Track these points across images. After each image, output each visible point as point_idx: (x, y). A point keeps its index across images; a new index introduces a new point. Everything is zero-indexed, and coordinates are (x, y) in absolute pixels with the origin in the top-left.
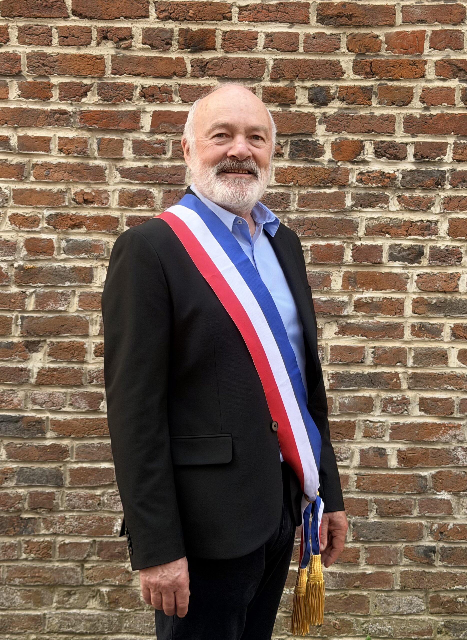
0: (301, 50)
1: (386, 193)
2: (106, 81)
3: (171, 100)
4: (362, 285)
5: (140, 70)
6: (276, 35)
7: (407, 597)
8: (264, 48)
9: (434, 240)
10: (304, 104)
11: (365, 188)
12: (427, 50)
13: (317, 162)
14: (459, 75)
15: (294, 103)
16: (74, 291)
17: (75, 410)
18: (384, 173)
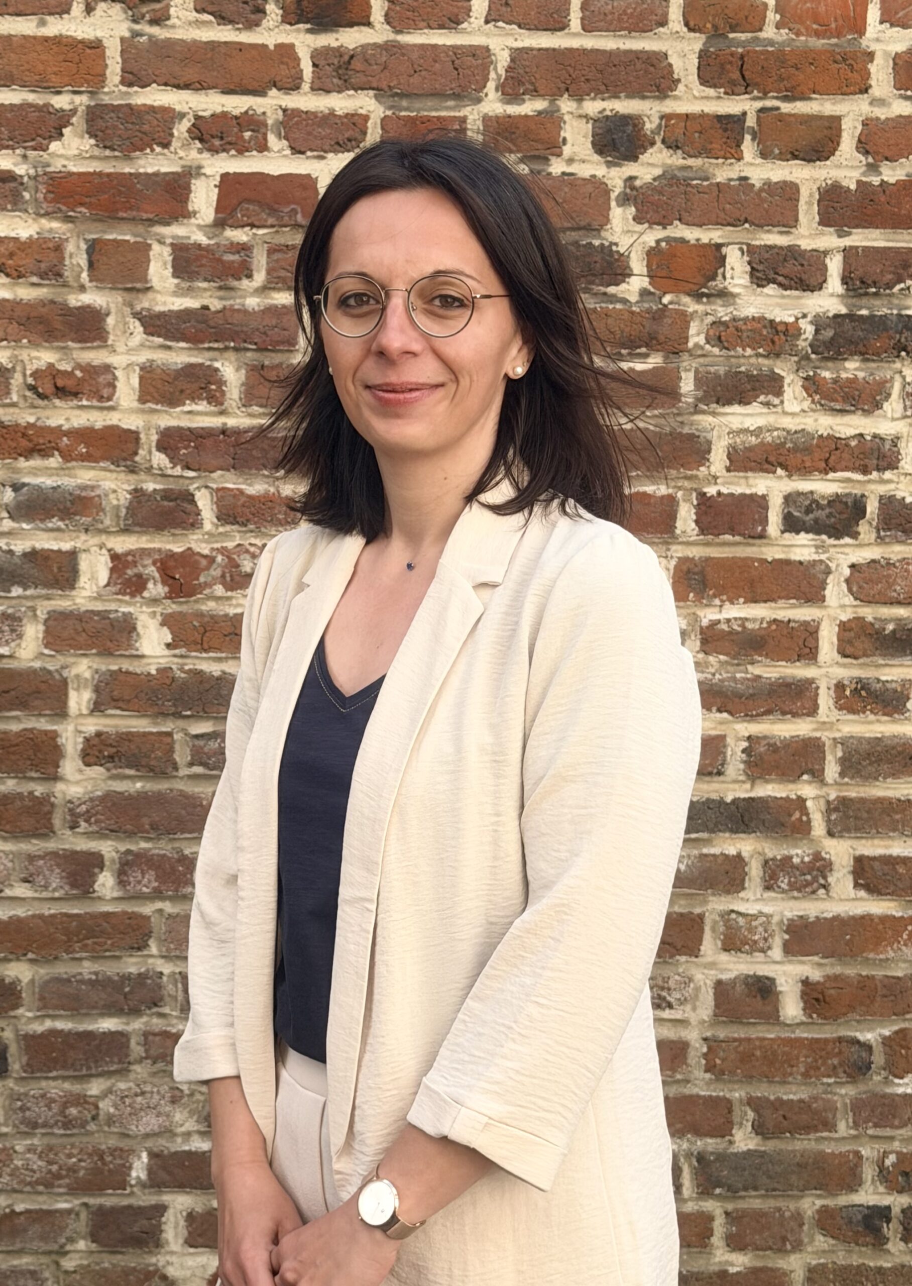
0: (575, 25)
1: (777, 371)
2: (107, 100)
3: (263, 147)
4: (720, 590)
5: (191, 74)
8: (486, 22)
9: (889, 481)
10: (581, 156)
11: (727, 358)
12: (872, 27)
13: (613, 297)
15: (558, 155)
16: (33, 609)
17: (36, 895)
18: (772, 321)
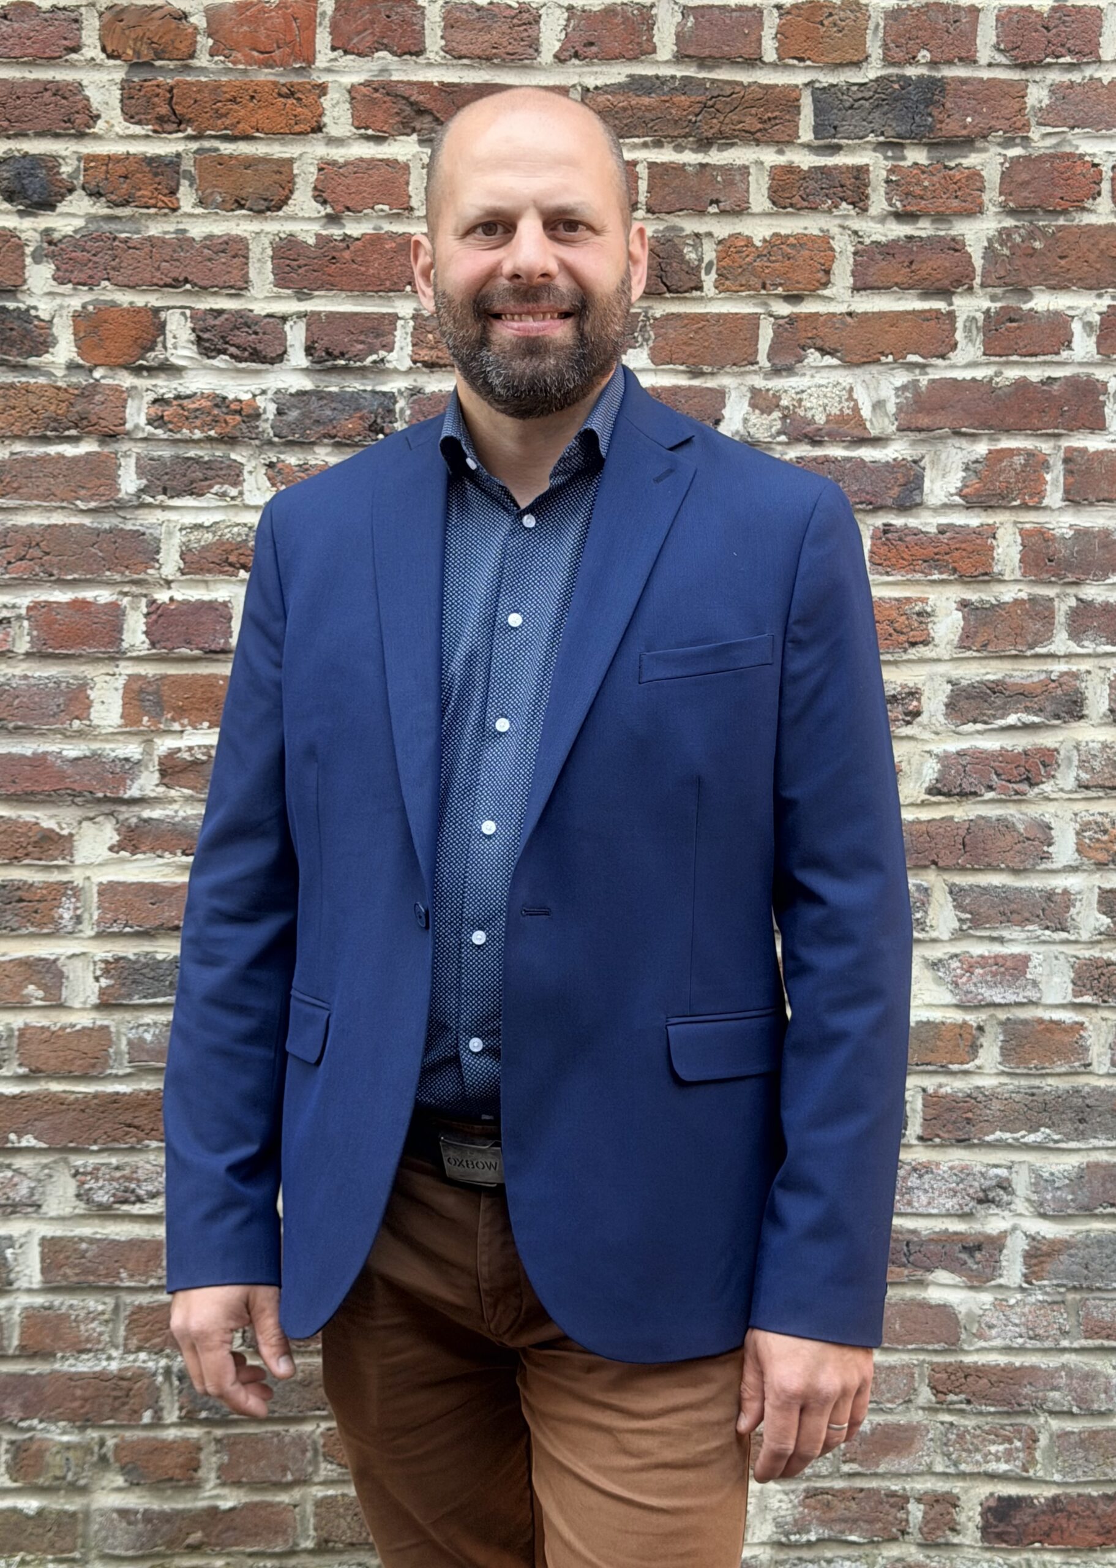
1: (233, 456)
4: (180, 712)
11: (176, 442)
12: (324, 54)
13: (35, 370)
14: (418, 126)
18: (224, 398)
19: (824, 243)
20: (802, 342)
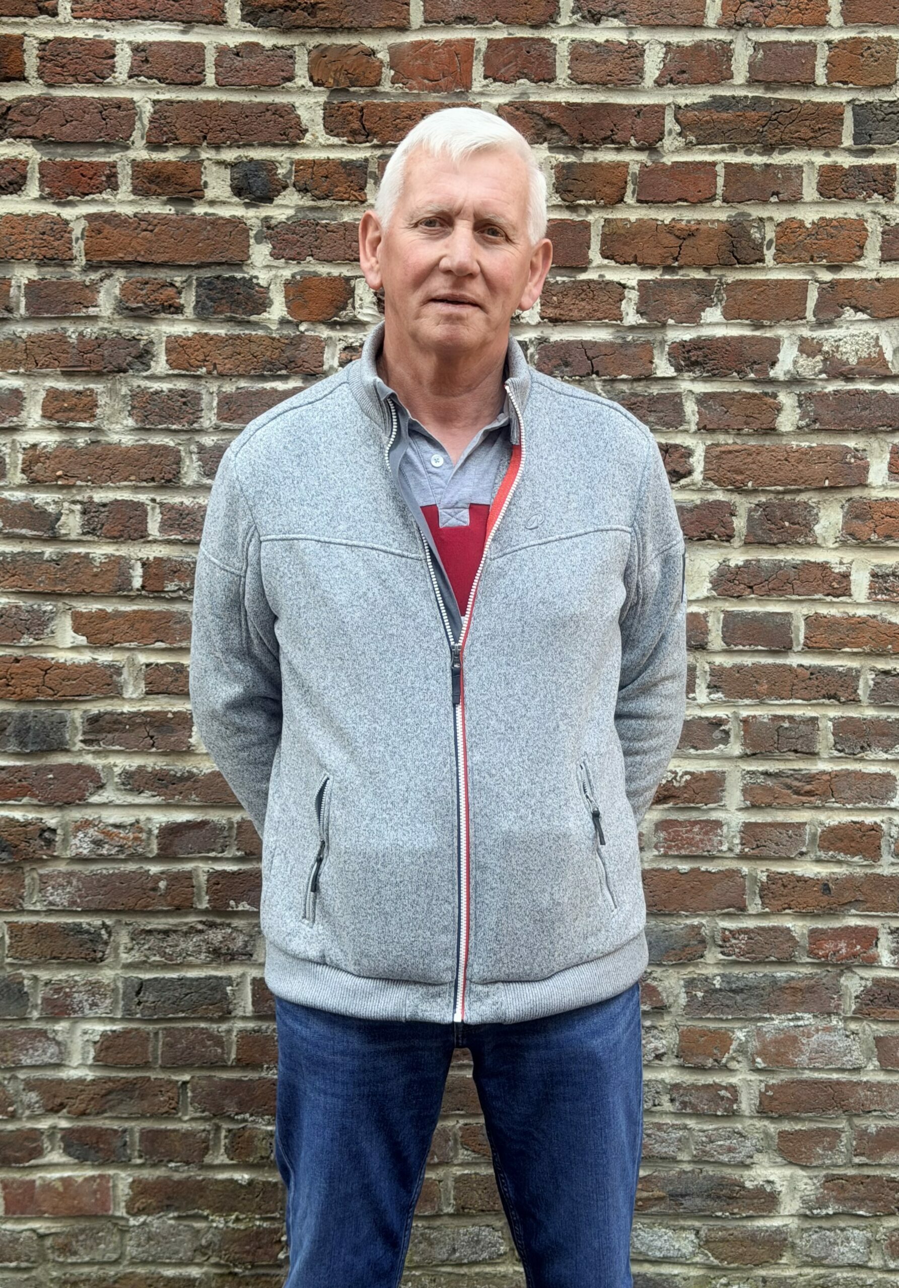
0: (210, 79)
6: (154, 48)
7: (468, 1229)
8: (130, 77)
10: (221, 199)
12: (478, 82)
13: (256, 325)
14: (548, 136)
15: (201, 198)
19: (859, 226)
20: (840, 302)
